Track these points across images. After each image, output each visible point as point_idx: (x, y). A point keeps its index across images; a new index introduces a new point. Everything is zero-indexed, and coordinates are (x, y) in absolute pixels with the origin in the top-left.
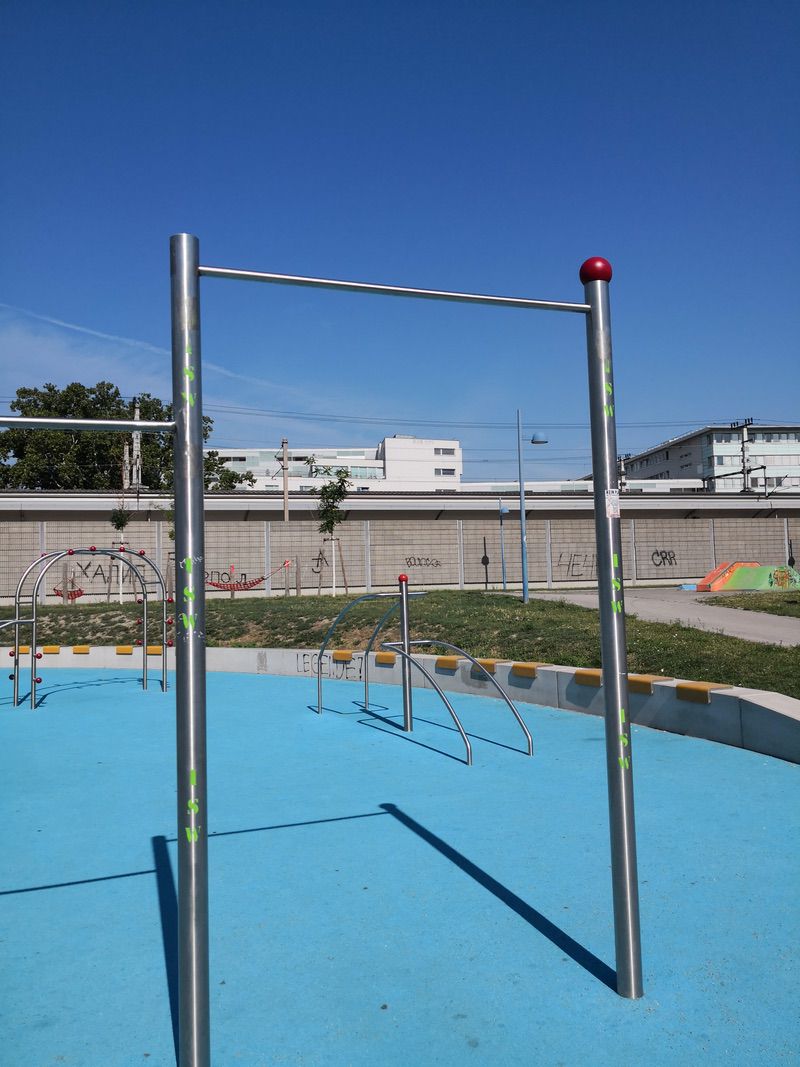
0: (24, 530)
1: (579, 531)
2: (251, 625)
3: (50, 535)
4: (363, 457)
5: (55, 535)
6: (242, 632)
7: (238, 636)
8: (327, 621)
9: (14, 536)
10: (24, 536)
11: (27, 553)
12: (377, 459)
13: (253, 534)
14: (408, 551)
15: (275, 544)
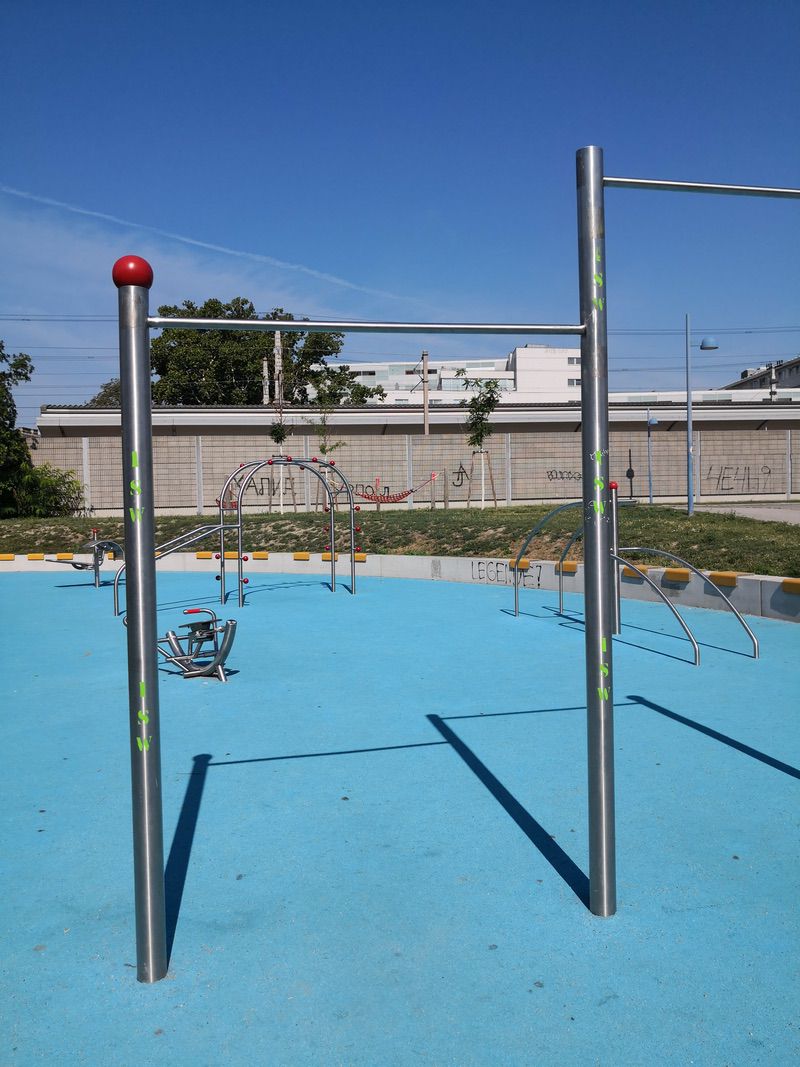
0: (182, 444)
1: (730, 443)
2: (417, 535)
3: (206, 449)
4: (493, 368)
5: (210, 449)
6: (408, 542)
7: (405, 545)
8: (491, 532)
9: (171, 450)
10: (182, 450)
11: (186, 466)
12: (507, 370)
13: (394, 448)
14: (550, 464)
15: (415, 458)
